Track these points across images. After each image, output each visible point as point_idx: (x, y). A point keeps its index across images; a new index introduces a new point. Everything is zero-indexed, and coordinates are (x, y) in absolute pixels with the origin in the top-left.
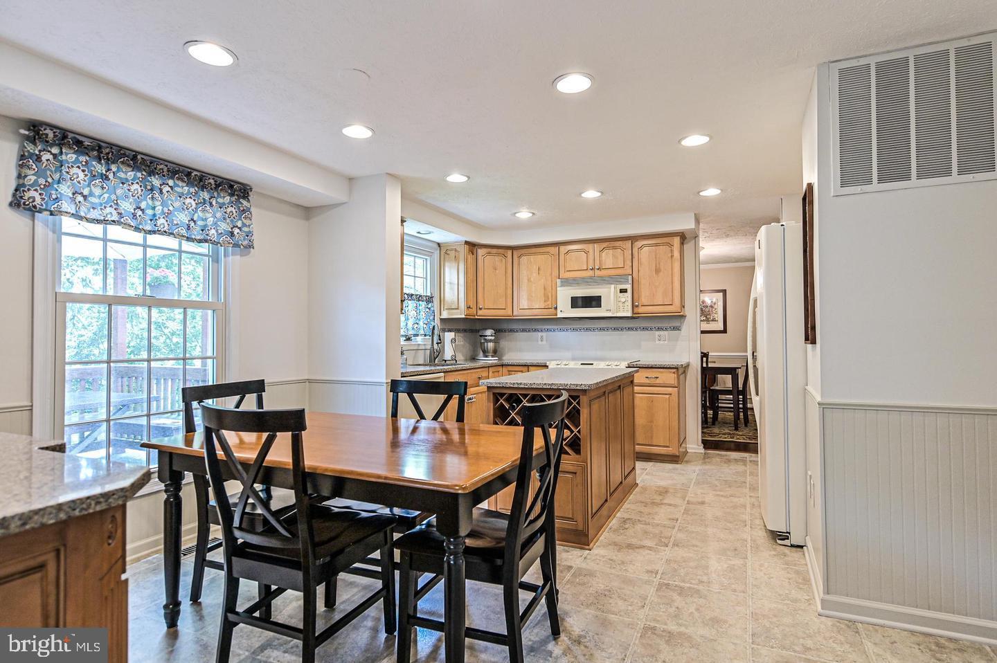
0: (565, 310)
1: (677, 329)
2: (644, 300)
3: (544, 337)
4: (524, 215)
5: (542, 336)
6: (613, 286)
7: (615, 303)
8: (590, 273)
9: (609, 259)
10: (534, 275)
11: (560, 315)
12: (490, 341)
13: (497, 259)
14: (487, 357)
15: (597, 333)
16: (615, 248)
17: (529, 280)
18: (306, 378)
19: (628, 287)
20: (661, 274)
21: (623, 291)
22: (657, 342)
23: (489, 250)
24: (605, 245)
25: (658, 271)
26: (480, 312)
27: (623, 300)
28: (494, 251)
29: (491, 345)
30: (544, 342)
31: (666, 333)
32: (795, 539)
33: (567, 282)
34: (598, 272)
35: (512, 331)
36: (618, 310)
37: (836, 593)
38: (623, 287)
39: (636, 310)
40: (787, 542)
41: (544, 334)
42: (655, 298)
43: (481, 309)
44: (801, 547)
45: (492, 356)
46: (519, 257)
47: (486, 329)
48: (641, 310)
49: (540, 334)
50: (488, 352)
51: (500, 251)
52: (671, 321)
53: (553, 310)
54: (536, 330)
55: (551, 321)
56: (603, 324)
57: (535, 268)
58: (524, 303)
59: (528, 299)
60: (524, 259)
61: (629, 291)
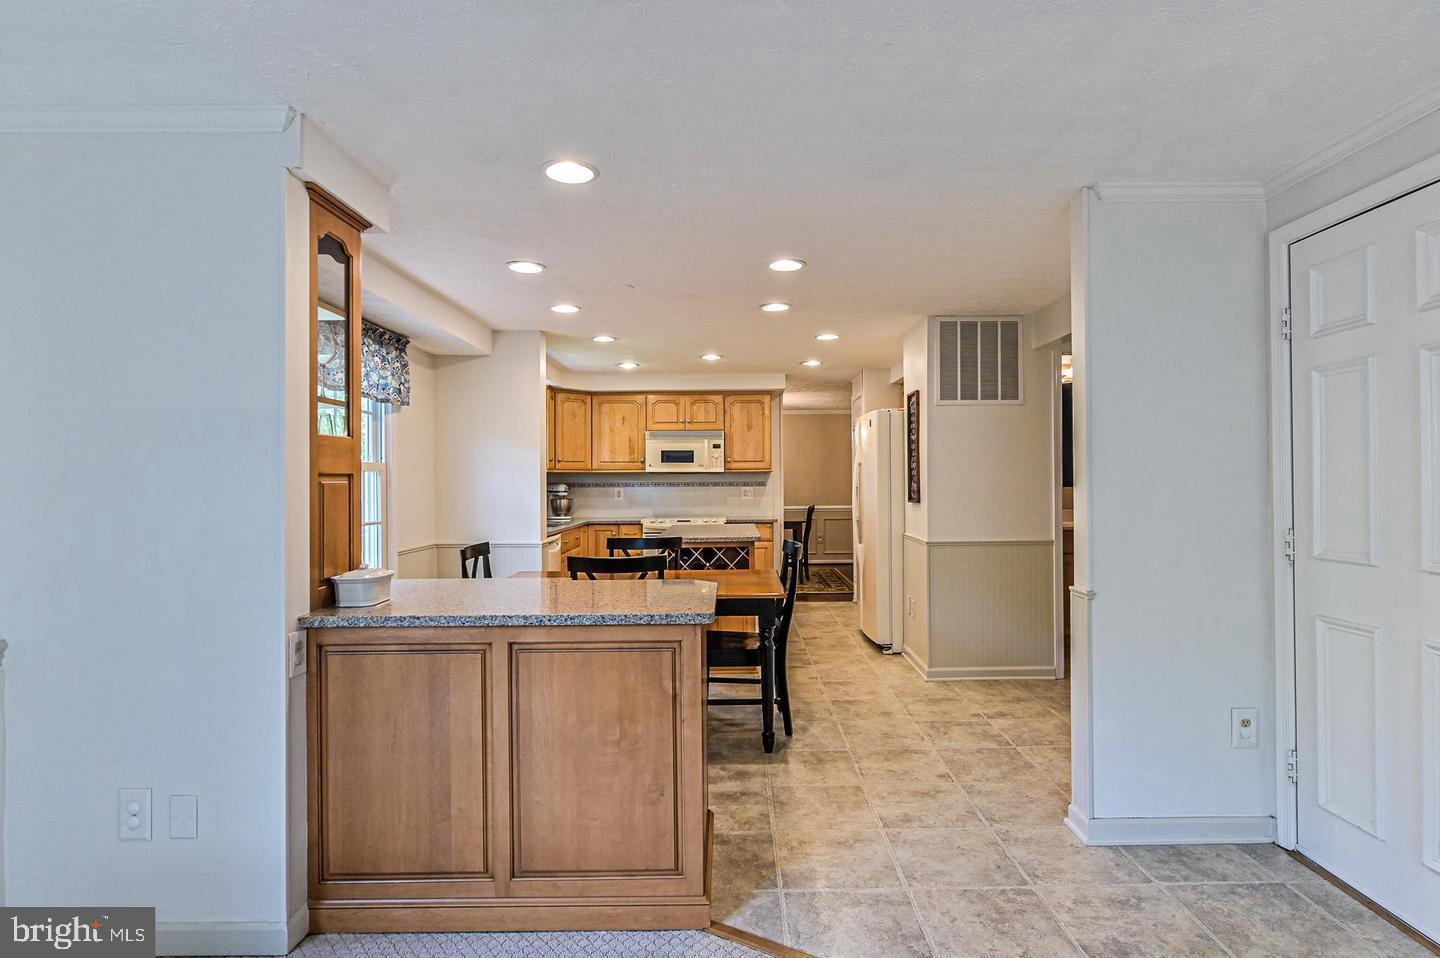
0: (654, 465)
1: (763, 484)
2: (736, 457)
3: (622, 493)
4: (628, 366)
5: (619, 492)
6: (706, 441)
7: (708, 458)
8: (682, 426)
9: (701, 412)
10: (618, 425)
11: (648, 470)
12: (564, 498)
13: (576, 405)
14: (558, 515)
15: (681, 488)
16: (706, 402)
17: (611, 430)
18: (433, 542)
19: (721, 442)
20: (752, 431)
21: (716, 446)
22: (744, 498)
23: (568, 395)
24: (698, 397)
25: (749, 428)
26: (558, 466)
27: (717, 455)
28: (573, 396)
29: (564, 502)
30: (621, 498)
31: (751, 488)
32: (896, 648)
33: (655, 435)
34: (688, 426)
35: (582, 485)
36: (711, 465)
37: (936, 667)
38: (717, 442)
39: (728, 465)
40: (890, 652)
41: (622, 490)
42: (746, 455)
43: (559, 461)
44: (900, 653)
45: (565, 515)
46: (600, 405)
47: (558, 484)
48: (734, 465)
49: (617, 489)
50: (561, 510)
51: (580, 396)
52: (757, 477)
53: (639, 464)
54: (612, 485)
55: (637, 476)
56: (688, 479)
57: (619, 417)
58: (606, 457)
59: (611, 451)
60: (606, 408)
61: (722, 446)
